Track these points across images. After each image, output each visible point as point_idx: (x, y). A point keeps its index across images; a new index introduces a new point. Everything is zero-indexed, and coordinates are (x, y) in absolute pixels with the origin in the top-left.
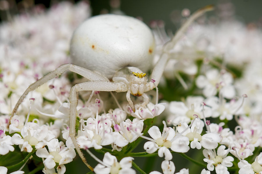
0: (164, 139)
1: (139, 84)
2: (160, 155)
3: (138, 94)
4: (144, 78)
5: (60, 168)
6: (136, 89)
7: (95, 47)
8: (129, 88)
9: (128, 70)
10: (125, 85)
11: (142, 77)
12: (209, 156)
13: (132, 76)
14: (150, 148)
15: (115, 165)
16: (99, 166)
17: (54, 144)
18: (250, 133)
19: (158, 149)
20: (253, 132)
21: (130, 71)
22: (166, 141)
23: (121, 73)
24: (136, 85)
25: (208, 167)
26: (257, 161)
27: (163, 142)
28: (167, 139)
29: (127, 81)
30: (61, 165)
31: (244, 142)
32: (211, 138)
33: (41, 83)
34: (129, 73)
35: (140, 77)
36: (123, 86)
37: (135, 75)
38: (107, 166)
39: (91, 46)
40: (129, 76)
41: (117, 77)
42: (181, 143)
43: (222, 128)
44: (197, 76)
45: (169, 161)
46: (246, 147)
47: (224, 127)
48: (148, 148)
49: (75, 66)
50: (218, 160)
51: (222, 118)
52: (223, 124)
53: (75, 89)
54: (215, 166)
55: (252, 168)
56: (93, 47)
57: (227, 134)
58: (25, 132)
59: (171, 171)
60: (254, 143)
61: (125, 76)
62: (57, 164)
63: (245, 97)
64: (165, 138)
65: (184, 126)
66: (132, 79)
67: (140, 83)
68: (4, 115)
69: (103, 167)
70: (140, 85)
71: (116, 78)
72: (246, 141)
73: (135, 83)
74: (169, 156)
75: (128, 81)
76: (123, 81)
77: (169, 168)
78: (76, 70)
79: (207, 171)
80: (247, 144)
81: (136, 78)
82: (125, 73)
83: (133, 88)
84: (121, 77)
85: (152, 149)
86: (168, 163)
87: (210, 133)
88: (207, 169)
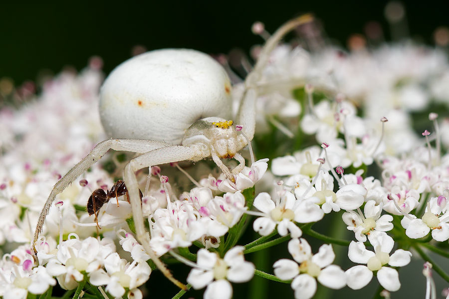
0: (282, 208)
1: (226, 138)
2: (282, 232)
3: (228, 155)
4: (231, 128)
5: (132, 294)
6: (224, 147)
7: (143, 102)
8: (213, 149)
9: (203, 122)
10: (205, 146)
11: (228, 128)
12: (354, 221)
13: (213, 128)
14: (264, 227)
15: (218, 264)
16: (194, 272)
17: (113, 261)
18: (406, 176)
19: (277, 225)
20: (410, 174)
21: (208, 123)
22: (284, 210)
23: (194, 130)
24: (223, 141)
25: (357, 236)
26: (429, 210)
27: (281, 213)
28: (286, 208)
29: (206, 139)
30: (134, 289)
31: (402, 189)
32: (351, 191)
33: (72, 177)
34: (206, 126)
35: (226, 126)
36: (203, 148)
37: (217, 126)
38: (207, 269)
39: (137, 103)
40: (208, 130)
41: (189, 137)
42: (309, 207)
43: (362, 179)
44: (301, 117)
45: (299, 238)
46: (406, 196)
47: (364, 176)
48: (261, 228)
49: (120, 140)
50: (368, 224)
51: (356, 165)
52: (361, 172)
53: (132, 167)
54: (367, 236)
55: (425, 223)
56: (140, 103)
57: (372, 185)
58: (64, 254)
59: (305, 253)
60: (417, 189)
61: (201, 132)
62: (127, 290)
63: (385, 121)
64: (283, 206)
65: (305, 185)
66: (214, 133)
67: (228, 136)
68: (23, 244)
69: (201, 271)
70: (229, 140)
71: (187, 139)
72: (404, 188)
73: (220, 138)
74: (297, 232)
75: (209, 138)
76: (200, 140)
77: (301, 249)
78: (124, 146)
79: (358, 242)
80: (407, 192)
81: (220, 130)
82: (199, 128)
83: (219, 146)
84: (195, 135)
85: (268, 227)
86: (297, 241)
87: (347, 186)
88: (356, 241)
